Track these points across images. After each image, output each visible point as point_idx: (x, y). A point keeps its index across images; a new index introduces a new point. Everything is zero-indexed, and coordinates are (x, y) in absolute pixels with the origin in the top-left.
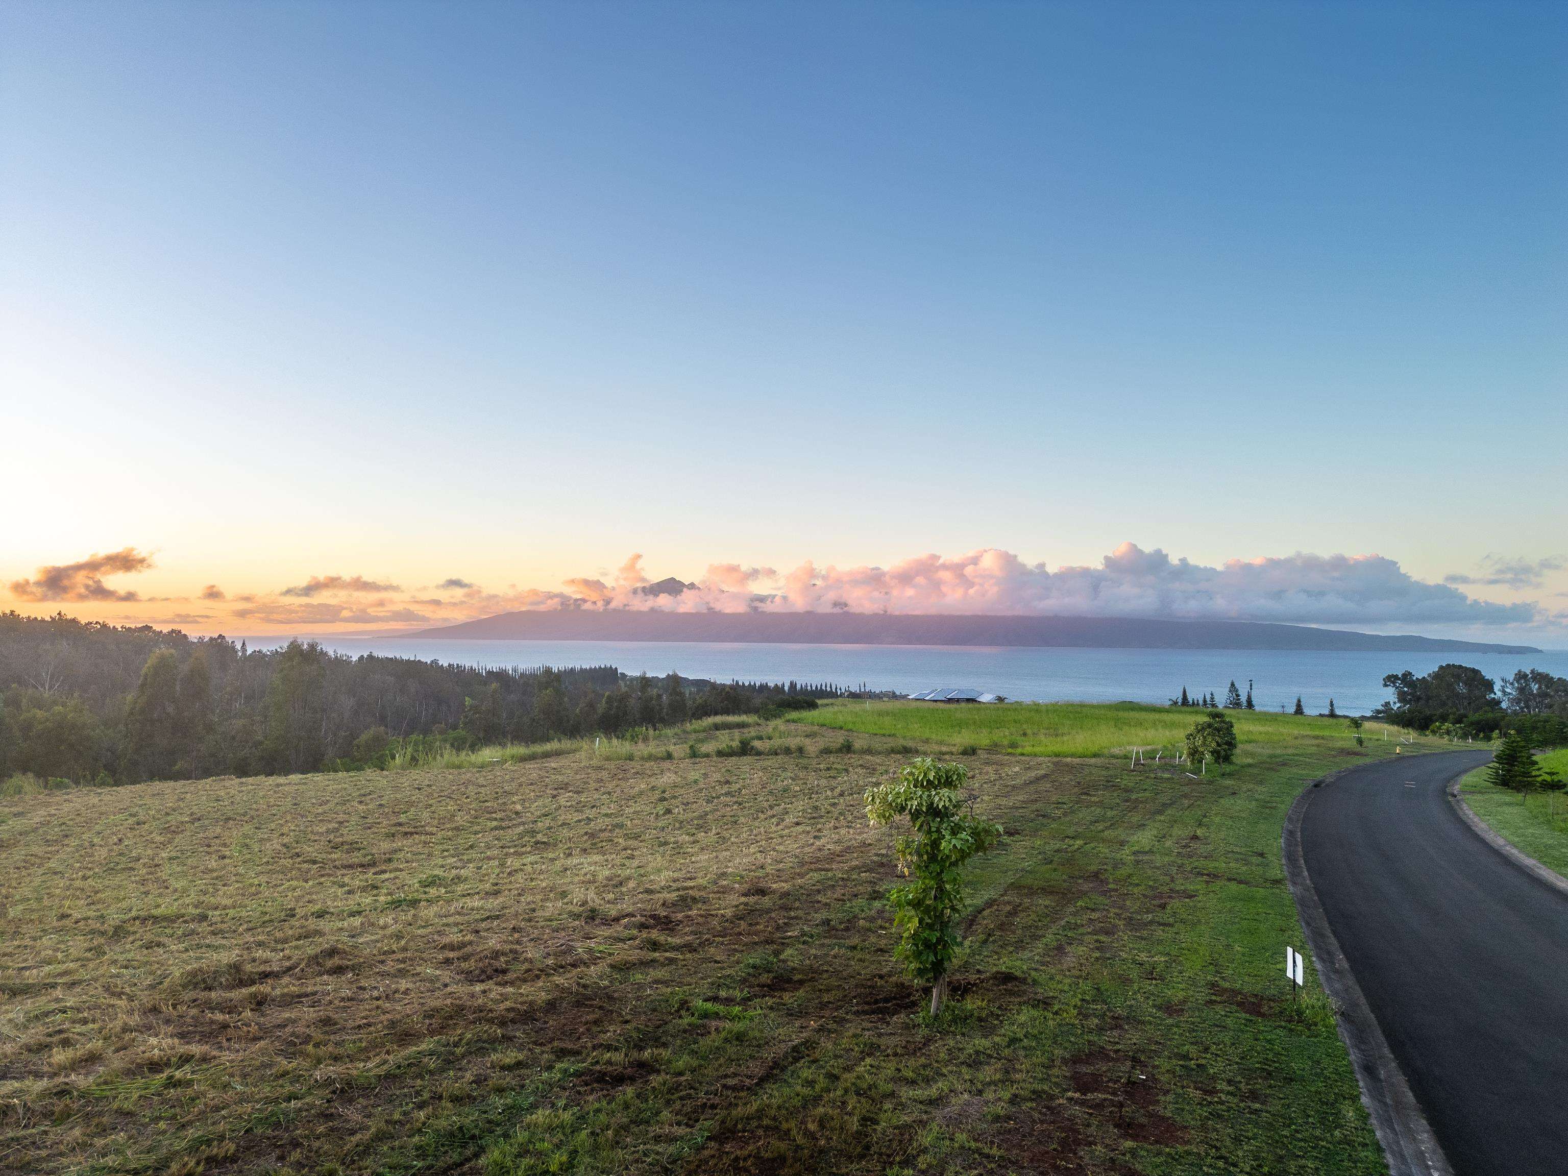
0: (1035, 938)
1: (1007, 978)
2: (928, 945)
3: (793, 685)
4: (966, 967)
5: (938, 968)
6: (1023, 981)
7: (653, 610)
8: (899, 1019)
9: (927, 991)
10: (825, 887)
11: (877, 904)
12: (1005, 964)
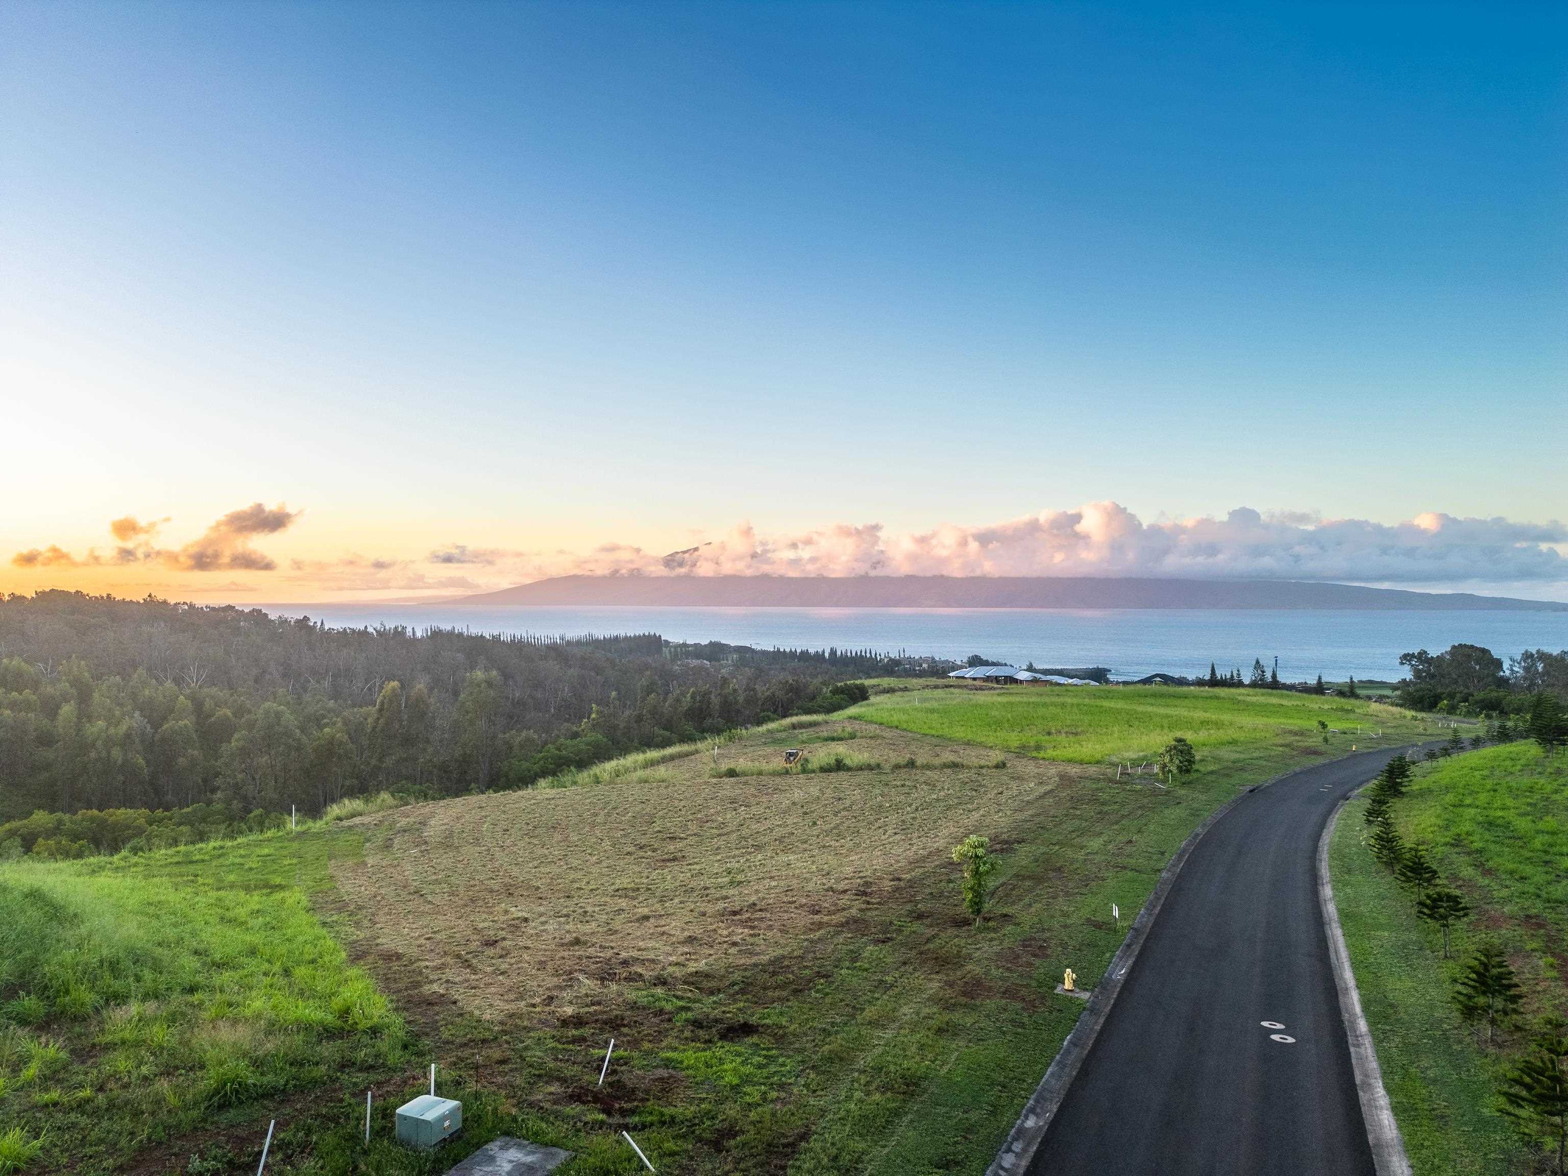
0: (1020, 900)
1: (1006, 915)
2: (976, 903)
3: (833, 652)
4: (989, 912)
5: (978, 912)
6: (1012, 917)
8: (966, 928)
9: (975, 920)
10: (925, 875)
11: (951, 885)
12: (1005, 911)
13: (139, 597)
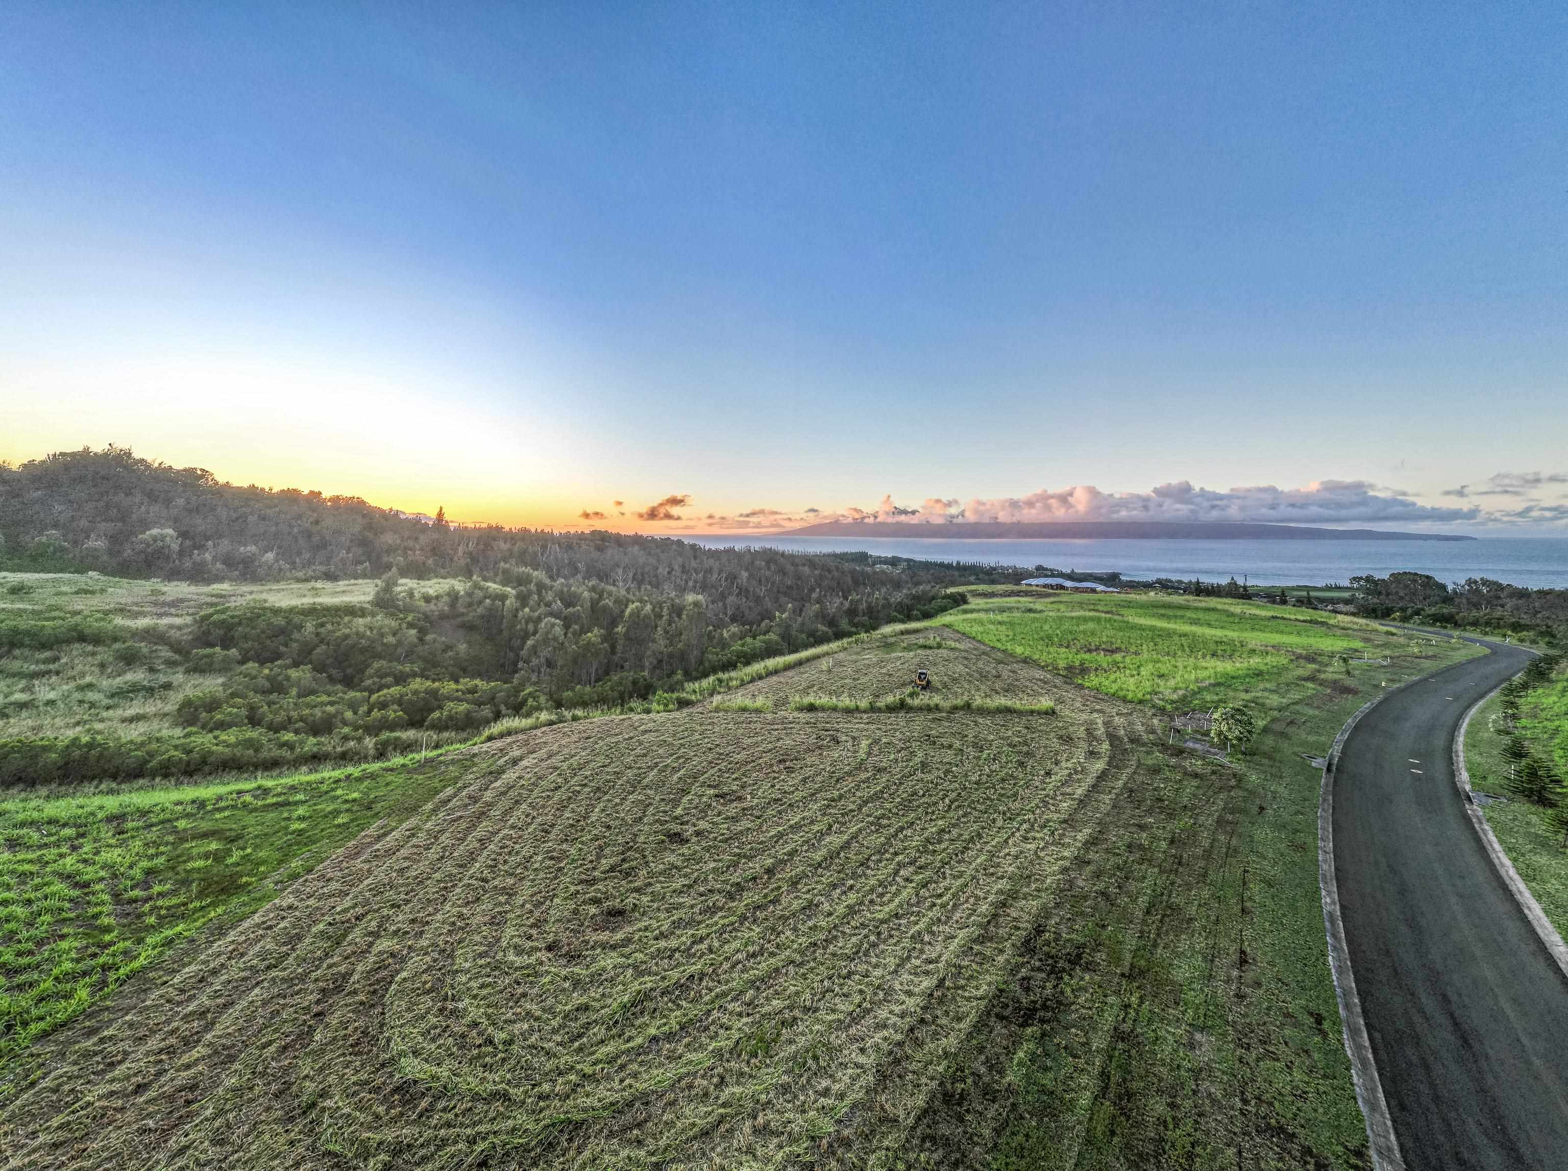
3: (958, 563)
7: (897, 523)
13: (632, 533)
